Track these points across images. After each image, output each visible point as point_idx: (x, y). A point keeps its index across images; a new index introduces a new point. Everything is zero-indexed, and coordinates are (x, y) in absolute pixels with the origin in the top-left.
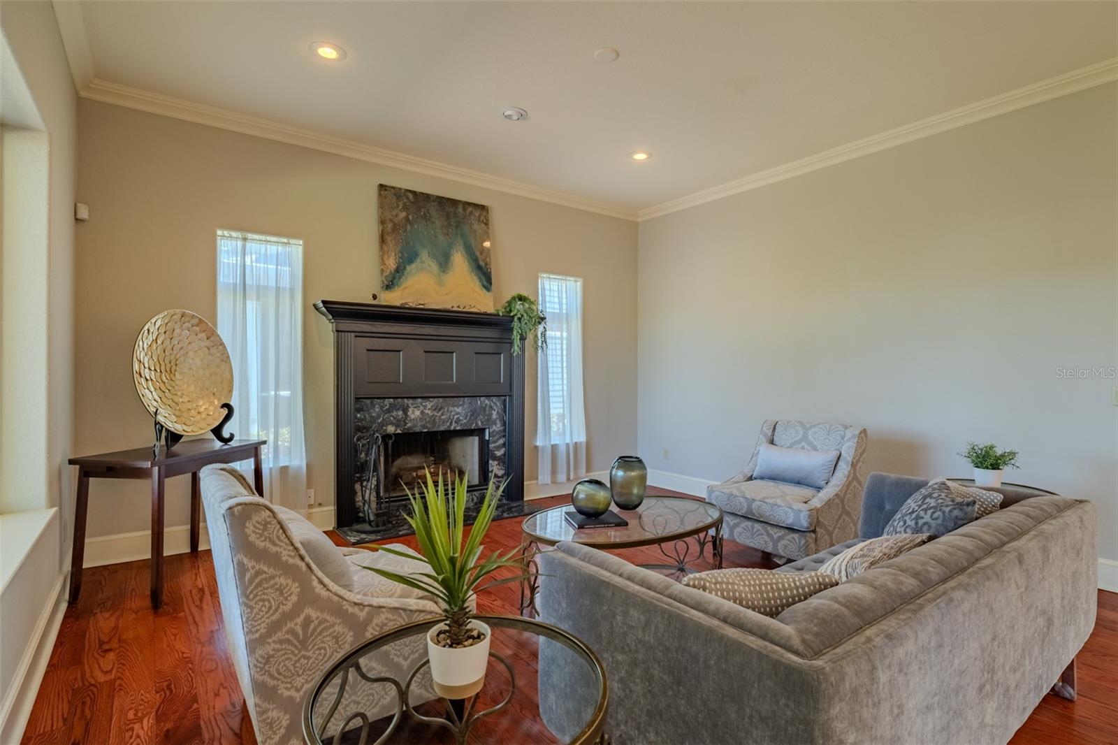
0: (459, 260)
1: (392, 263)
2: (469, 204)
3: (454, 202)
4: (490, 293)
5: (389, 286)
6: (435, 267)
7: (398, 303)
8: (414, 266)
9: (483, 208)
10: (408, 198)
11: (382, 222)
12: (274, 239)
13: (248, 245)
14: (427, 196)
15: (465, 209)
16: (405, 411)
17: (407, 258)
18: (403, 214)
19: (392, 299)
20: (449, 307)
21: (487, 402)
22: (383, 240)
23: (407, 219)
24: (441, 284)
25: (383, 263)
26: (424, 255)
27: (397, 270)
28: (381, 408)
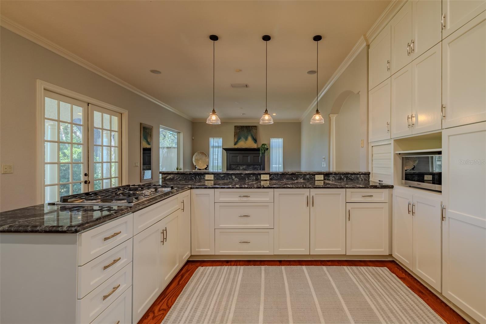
0: (250, 138)
1: (236, 140)
2: (253, 126)
3: (249, 126)
4: (256, 144)
5: (235, 144)
6: (244, 140)
7: (237, 148)
8: (240, 140)
9: (256, 126)
10: (239, 127)
11: (235, 133)
12: (218, 138)
13: (214, 139)
14: (243, 127)
15: (251, 127)
16: (240, 168)
17: (239, 139)
18: (238, 131)
19: (236, 147)
20: (247, 147)
21: (257, 166)
22: (235, 136)
23: (239, 131)
24: (245, 143)
25: (234, 140)
26: (242, 138)
27: (237, 141)
28: (235, 167)
